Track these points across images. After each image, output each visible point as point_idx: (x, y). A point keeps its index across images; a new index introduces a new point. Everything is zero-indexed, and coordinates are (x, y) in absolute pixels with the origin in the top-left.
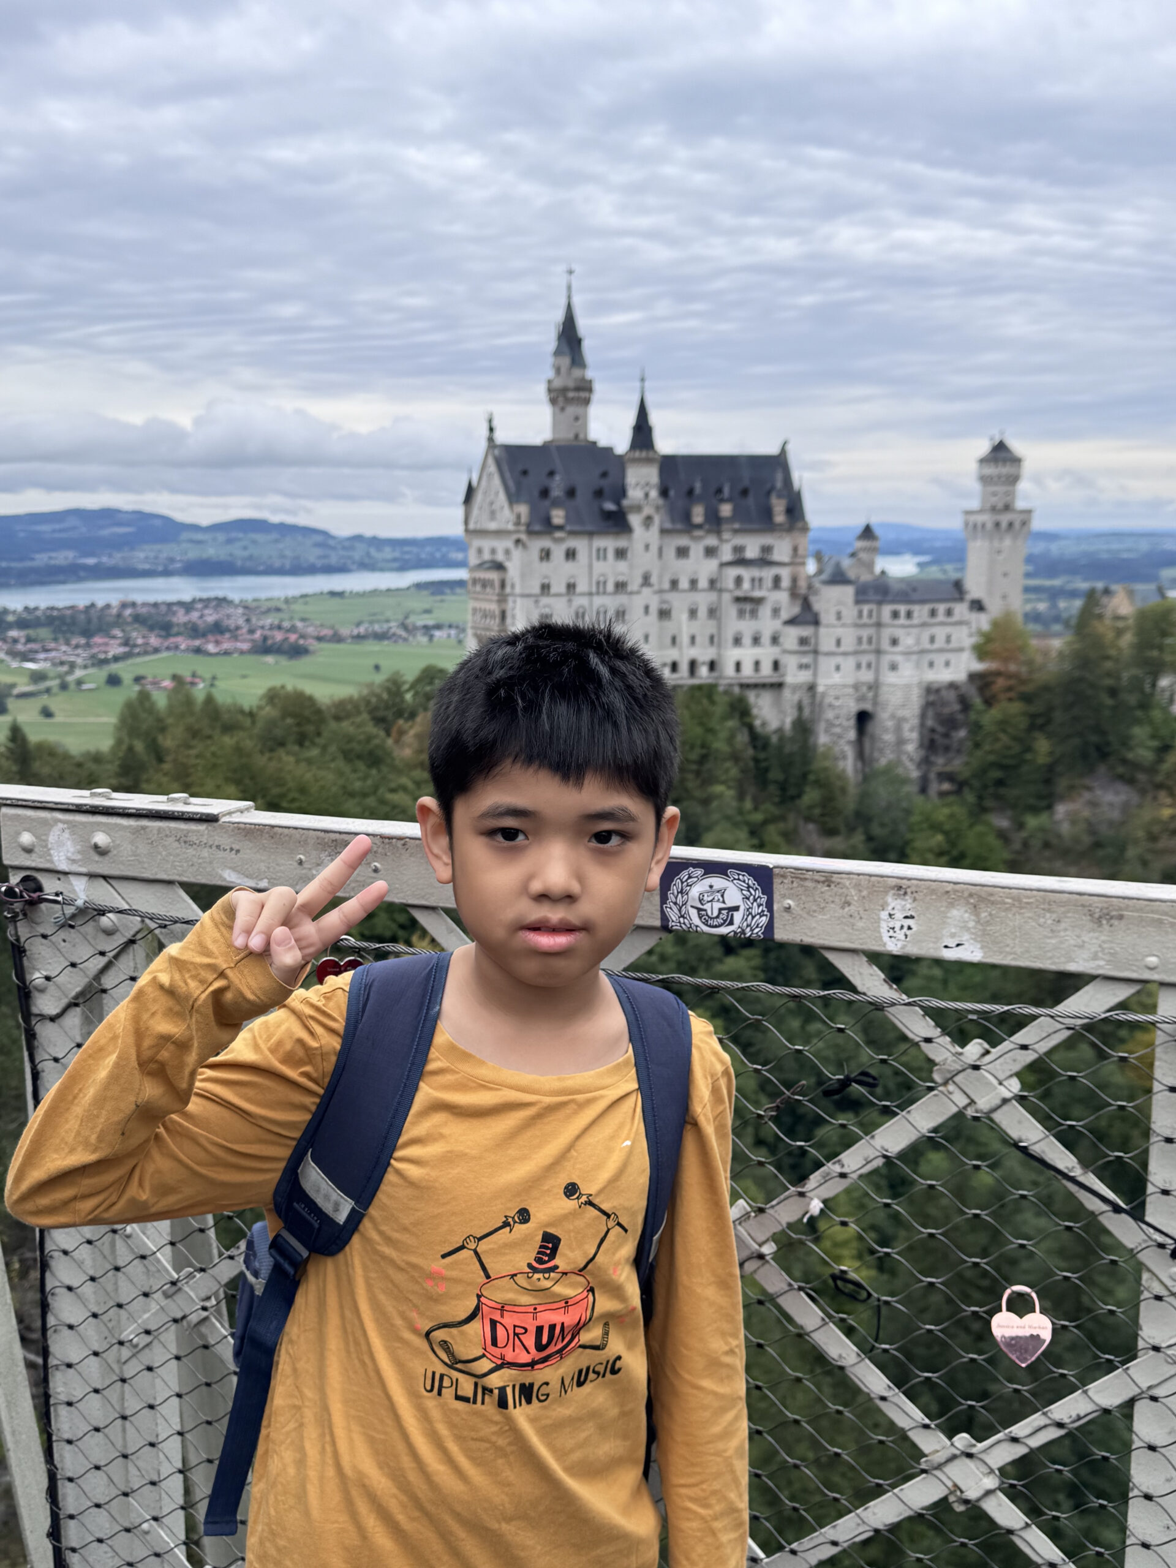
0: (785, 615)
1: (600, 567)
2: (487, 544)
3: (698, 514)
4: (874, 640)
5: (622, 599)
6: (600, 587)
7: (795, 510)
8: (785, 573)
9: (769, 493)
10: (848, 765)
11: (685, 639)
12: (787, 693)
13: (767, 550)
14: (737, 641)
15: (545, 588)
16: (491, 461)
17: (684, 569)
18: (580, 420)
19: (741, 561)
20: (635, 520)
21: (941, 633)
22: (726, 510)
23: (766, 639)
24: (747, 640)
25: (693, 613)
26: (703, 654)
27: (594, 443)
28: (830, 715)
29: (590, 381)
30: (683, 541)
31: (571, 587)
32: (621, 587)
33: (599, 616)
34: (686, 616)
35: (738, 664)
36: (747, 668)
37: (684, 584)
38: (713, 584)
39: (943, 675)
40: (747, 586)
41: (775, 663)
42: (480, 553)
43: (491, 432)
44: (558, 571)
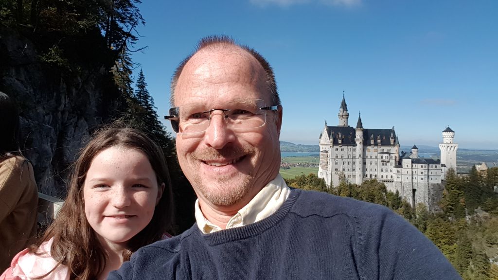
0: (394, 165)
1: (349, 153)
2: (324, 147)
3: (372, 142)
4: (417, 172)
5: (354, 160)
6: (349, 157)
7: (396, 141)
8: (393, 156)
9: (389, 138)
10: (411, 202)
11: (368, 170)
12: (394, 183)
13: (389, 150)
14: (382, 171)
15: (337, 157)
16: (325, 130)
17: (369, 154)
18: (346, 122)
19: (383, 153)
20: (358, 143)
21: (434, 172)
22: (379, 141)
23: (389, 171)
24: (384, 171)
25: (371, 164)
26: (374, 173)
27: (349, 126)
28: (405, 189)
29: (349, 114)
30: (369, 148)
31: (342, 157)
32: (354, 157)
33: (349, 163)
34: (369, 164)
35: (382, 176)
36: (385, 177)
37: (369, 157)
38: (376, 157)
39: (436, 182)
40: (384, 158)
41: (392, 177)
42: (323, 148)
43: (326, 124)
44: (340, 153)
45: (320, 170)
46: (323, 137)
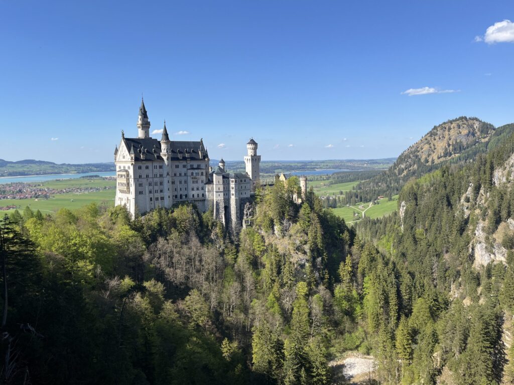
0: (204, 182)
1: (155, 171)
2: (122, 165)
5: (161, 179)
6: (156, 176)
7: (205, 156)
8: (204, 171)
11: (179, 189)
12: (206, 202)
13: (199, 166)
14: (193, 189)
15: (140, 177)
16: (123, 142)
17: (178, 171)
18: (147, 133)
19: (192, 168)
20: (165, 158)
21: (243, 185)
22: (188, 155)
23: (200, 189)
24: (195, 189)
25: (180, 182)
26: (184, 193)
27: (151, 138)
28: (218, 207)
29: (149, 122)
30: (177, 163)
31: (147, 176)
32: (161, 176)
33: (156, 184)
34: (179, 183)
35: (193, 195)
36: (196, 196)
37: (178, 175)
38: (185, 174)
39: (245, 196)
40: (194, 175)
41: (203, 194)
42: (120, 167)
43: (123, 135)
44: (144, 172)
45: (119, 195)
46: (119, 153)
